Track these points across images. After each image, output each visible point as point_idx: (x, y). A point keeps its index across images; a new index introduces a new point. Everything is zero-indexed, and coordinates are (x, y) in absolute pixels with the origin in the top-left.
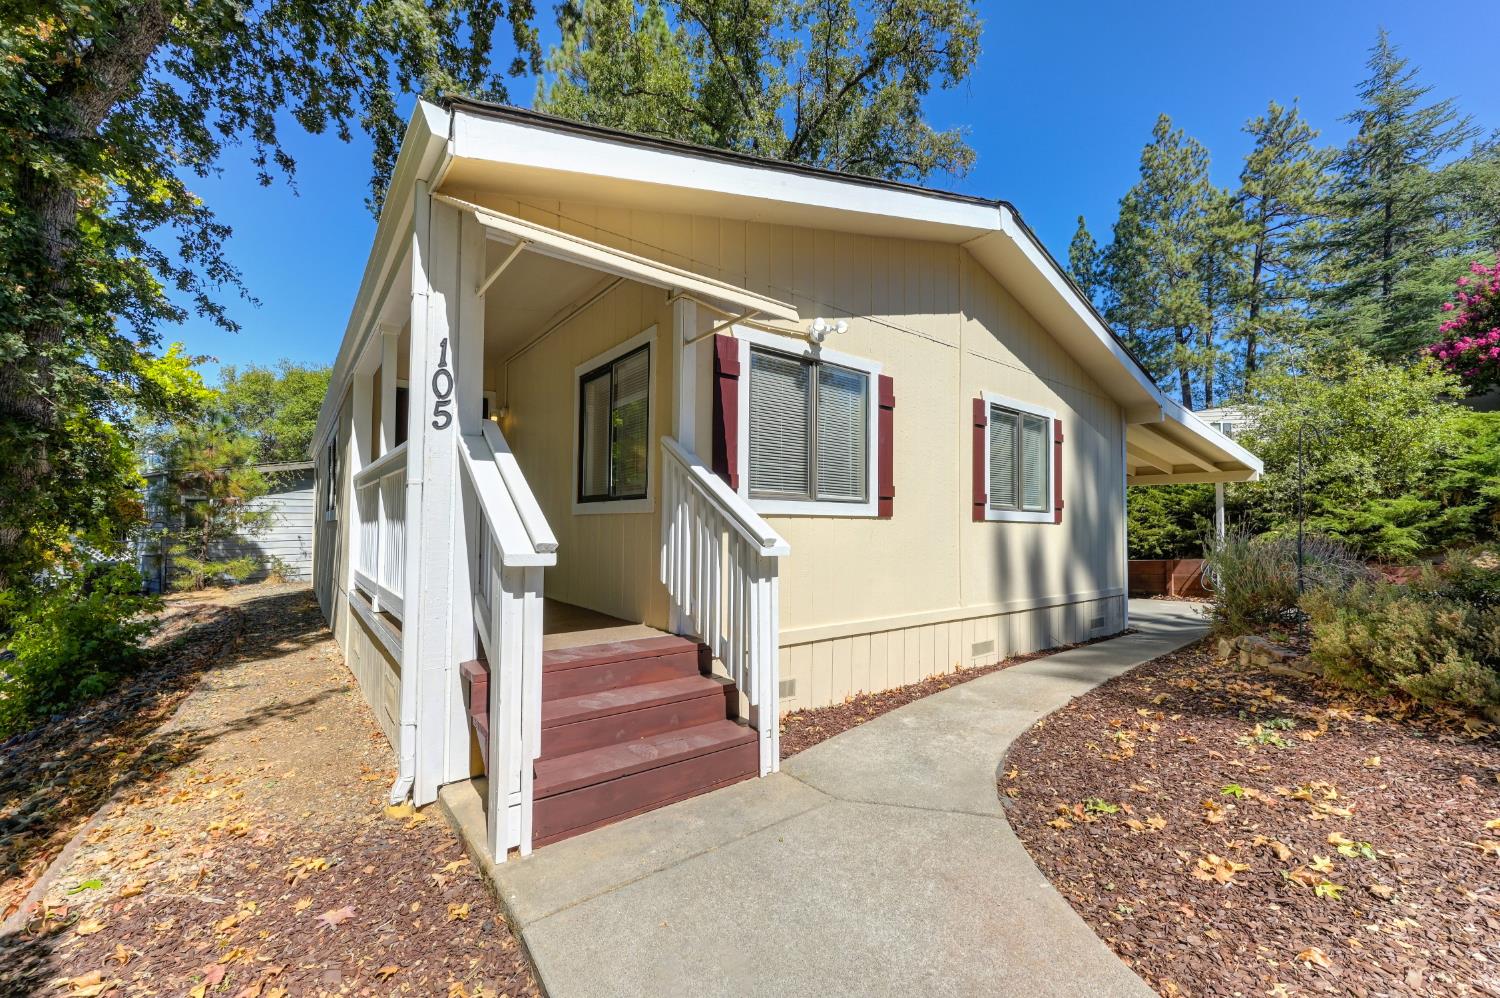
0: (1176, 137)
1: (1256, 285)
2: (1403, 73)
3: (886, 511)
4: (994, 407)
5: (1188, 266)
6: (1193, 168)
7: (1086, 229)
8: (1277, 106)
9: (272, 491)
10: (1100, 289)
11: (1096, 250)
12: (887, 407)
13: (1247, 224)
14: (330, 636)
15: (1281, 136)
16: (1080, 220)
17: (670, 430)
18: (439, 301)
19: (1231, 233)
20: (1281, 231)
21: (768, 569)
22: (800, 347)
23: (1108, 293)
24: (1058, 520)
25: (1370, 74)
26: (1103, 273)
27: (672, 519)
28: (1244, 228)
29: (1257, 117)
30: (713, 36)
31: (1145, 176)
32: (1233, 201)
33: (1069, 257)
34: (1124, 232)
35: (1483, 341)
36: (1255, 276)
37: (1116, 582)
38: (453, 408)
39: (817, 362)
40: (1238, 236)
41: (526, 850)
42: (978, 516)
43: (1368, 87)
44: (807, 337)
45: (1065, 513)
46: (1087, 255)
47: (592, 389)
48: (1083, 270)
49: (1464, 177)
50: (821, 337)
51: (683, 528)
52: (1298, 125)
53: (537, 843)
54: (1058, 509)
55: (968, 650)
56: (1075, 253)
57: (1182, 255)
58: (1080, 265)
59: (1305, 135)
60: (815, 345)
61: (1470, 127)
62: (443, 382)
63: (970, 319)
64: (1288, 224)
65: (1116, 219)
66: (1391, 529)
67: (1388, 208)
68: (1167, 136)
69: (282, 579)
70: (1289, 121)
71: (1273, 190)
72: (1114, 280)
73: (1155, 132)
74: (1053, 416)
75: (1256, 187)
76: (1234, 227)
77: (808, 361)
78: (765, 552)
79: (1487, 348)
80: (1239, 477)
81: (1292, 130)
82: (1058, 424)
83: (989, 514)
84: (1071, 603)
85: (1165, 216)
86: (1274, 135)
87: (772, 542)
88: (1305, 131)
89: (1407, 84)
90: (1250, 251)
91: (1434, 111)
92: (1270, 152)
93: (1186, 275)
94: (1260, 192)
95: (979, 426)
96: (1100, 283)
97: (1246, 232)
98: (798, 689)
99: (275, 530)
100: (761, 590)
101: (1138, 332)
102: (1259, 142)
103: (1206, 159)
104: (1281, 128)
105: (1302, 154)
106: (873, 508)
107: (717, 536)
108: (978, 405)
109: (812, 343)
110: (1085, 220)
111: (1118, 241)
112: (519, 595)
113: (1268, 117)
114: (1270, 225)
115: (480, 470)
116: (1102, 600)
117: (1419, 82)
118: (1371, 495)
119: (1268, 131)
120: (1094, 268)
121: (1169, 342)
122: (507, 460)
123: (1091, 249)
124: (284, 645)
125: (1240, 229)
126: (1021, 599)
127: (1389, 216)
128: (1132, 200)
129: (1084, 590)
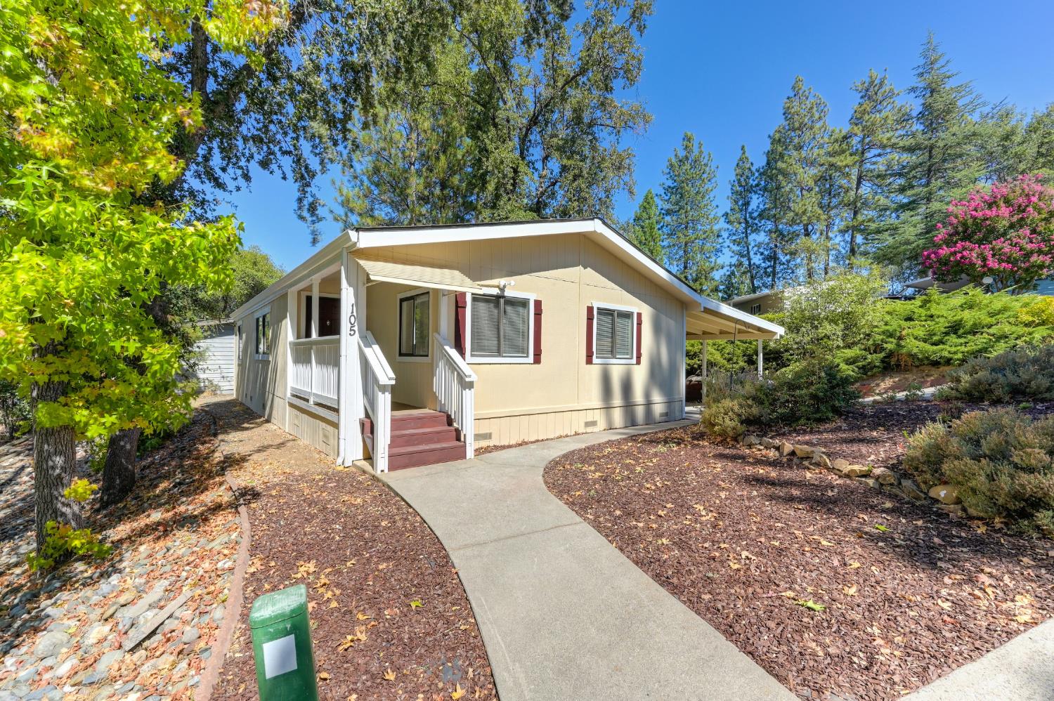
0: (807, 93)
1: (858, 197)
2: (942, 62)
3: (537, 360)
4: (598, 309)
5: (811, 183)
6: (817, 116)
7: (747, 155)
8: (874, 73)
9: (206, 338)
10: (755, 197)
11: (753, 169)
12: (538, 314)
13: (851, 155)
14: (268, 421)
15: (876, 94)
16: (743, 147)
17: (437, 330)
18: (351, 290)
19: (839, 161)
20: (874, 160)
21: (470, 385)
22: (495, 291)
23: (761, 199)
24: (638, 362)
25: (922, 62)
26: (757, 185)
27: (437, 366)
28: (849, 158)
29: (860, 80)
30: (481, 51)
31: (786, 119)
32: (845, 138)
33: (734, 173)
34: (773, 158)
35: (953, 249)
36: (857, 189)
37: (679, 394)
38: (356, 328)
39: (503, 297)
40: (844, 163)
41: (386, 471)
42: (589, 360)
43: (921, 70)
44: (498, 287)
45: (644, 359)
46: (747, 172)
47: (405, 304)
48: (744, 184)
49: (974, 134)
50: (505, 286)
51: (441, 371)
52: (886, 88)
53: (390, 469)
54: (639, 357)
55: (583, 424)
56: (739, 171)
57: (807, 175)
58: (742, 179)
59: (891, 94)
60: (502, 290)
61: (980, 101)
62: (353, 319)
63: (585, 268)
64: (879, 155)
65: (768, 147)
66: (843, 366)
67: (930, 152)
68: (801, 92)
69: (214, 393)
70: (881, 84)
71: (869, 131)
72: (765, 189)
73: (793, 88)
74: (635, 310)
75: (857, 130)
76: (842, 157)
77: (498, 297)
78: (467, 379)
79: (954, 253)
80: (766, 337)
81: (883, 90)
82: (639, 315)
83: (595, 360)
84: (649, 404)
85: (799, 148)
86: (871, 94)
87: (470, 376)
88: (891, 91)
89: (942, 70)
90: (854, 172)
91: (958, 89)
92: (868, 106)
93: (810, 190)
94: (860, 135)
95: (590, 319)
96: (756, 192)
97: (849, 160)
98: (493, 436)
99: (209, 362)
100: (467, 393)
101: (780, 227)
102: (862, 97)
103: (826, 109)
104: (876, 88)
105: (889, 107)
106: (531, 359)
107: (453, 373)
108: (590, 310)
109: (500, 289)
110: (746, 149)
111: (768, 163)
112: (383, 393)
113: (868, 80)
114: (867, 155)
115: (368, 352)
116: (670, 403)
117: (951, 69)
118: (838, 347)
119: (867, 90)
120: (751, 182)
121: (798, 235)
122: (376, 347)
123: (750, 169)
124: (246, 425)
125: (846, 159)
126: (617, 400)
127: (931, 157)
128: (777, 136)
129: (657, 398)
